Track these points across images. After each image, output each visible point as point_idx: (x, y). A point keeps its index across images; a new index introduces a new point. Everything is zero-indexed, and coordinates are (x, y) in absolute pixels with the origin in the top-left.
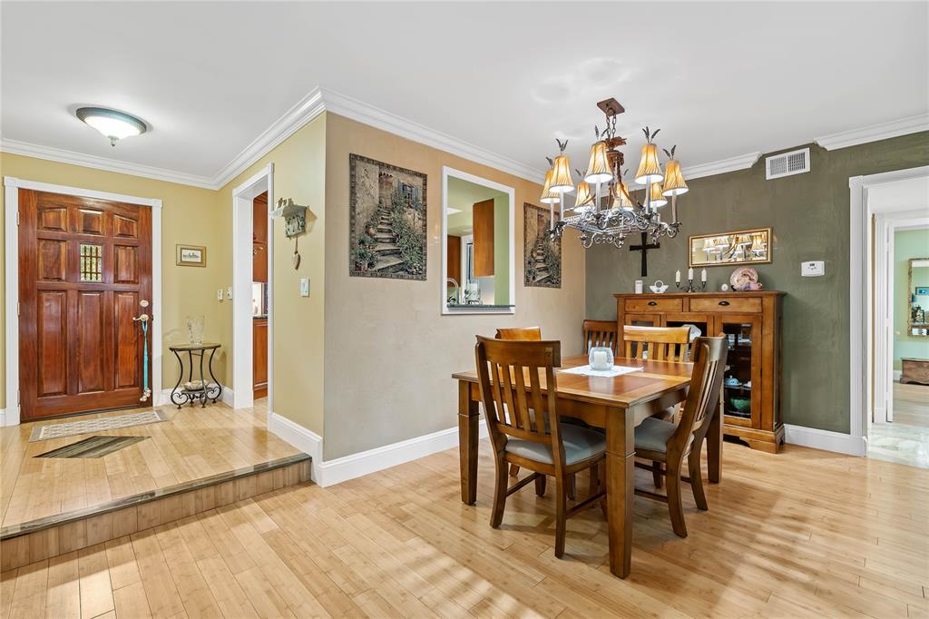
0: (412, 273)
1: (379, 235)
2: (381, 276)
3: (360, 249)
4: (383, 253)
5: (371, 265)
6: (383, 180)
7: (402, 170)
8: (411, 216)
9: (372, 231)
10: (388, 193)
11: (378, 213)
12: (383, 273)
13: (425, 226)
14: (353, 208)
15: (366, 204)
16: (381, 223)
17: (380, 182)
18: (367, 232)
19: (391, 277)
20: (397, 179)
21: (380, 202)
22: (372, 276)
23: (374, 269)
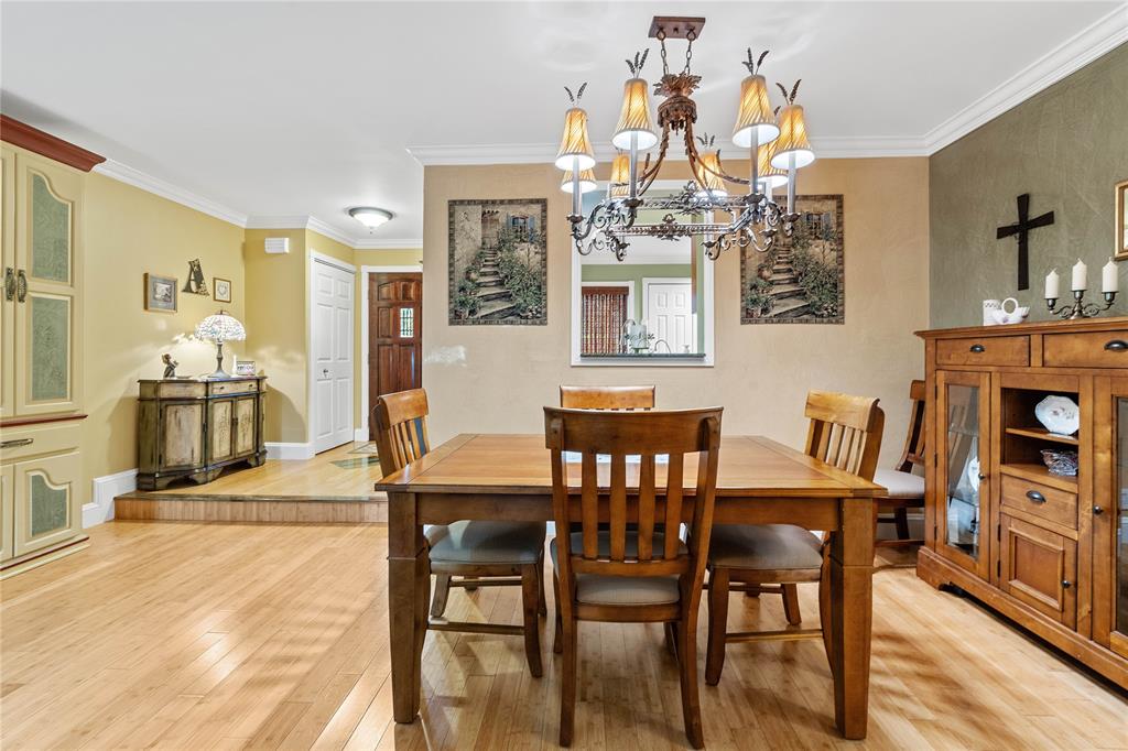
0: (527, 317)
1: (482, 280)
2: (485, 323)
3: (460, 296)
4: (487, 298)
5: (472, 312)
6: (486, 218)
7: (511, 202)
8: (525, 253)
9: (473, 276)
10: (493, 231)
11: (480, 255)
12: (488, 319)
13: (545, 260)
14: (451, 256)
15: (466, 249)
16: (484, 266)
17: (484, 221)
18: (468, 278)
19: (498, 324)
20: (504, 214)
21: (483, 244)
22: (474, 323)
23: (475, 317)
